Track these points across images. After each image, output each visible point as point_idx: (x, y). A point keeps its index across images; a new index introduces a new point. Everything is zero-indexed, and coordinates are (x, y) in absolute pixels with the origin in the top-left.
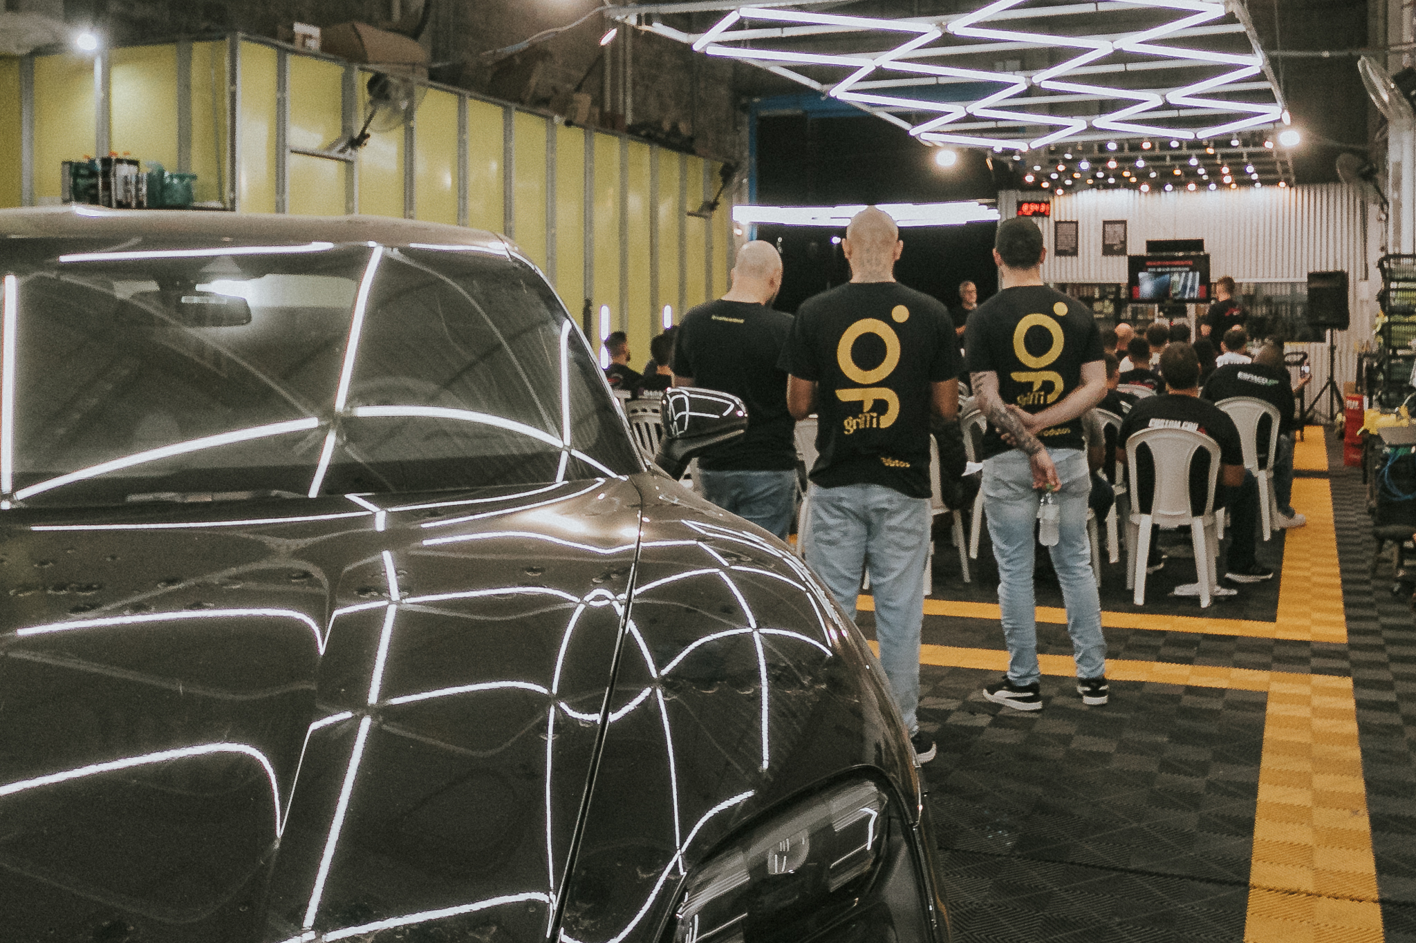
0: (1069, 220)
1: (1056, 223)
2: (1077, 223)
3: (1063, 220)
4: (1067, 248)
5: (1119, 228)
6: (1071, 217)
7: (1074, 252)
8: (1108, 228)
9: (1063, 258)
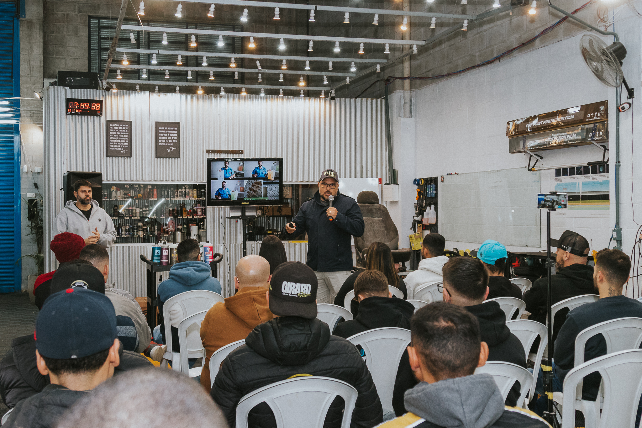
0: (121, 119)
1: (108, 122)
2: (130, 123)
3: (115, 119)
4: (119, 149)
5: (172, 131)
6: (124, 118)
7: (128, 154)
8: (162, 130)
9: (115, 160)
